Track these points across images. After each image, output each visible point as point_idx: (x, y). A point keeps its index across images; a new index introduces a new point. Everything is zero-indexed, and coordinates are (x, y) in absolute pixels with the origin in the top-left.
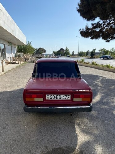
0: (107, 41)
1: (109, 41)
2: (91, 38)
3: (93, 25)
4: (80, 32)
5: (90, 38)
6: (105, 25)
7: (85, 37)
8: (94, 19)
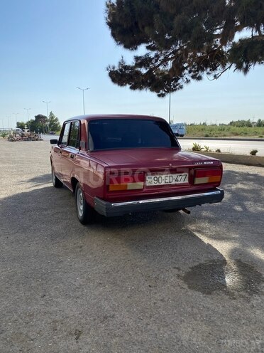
0: (159, 96)
1: (163, 95)
2: (131, 88)
3: (137, 58)
4: (108, 72)
5: (128, 86)
6: (159, 62)
7: (119, 85)
8: (136, 48)
